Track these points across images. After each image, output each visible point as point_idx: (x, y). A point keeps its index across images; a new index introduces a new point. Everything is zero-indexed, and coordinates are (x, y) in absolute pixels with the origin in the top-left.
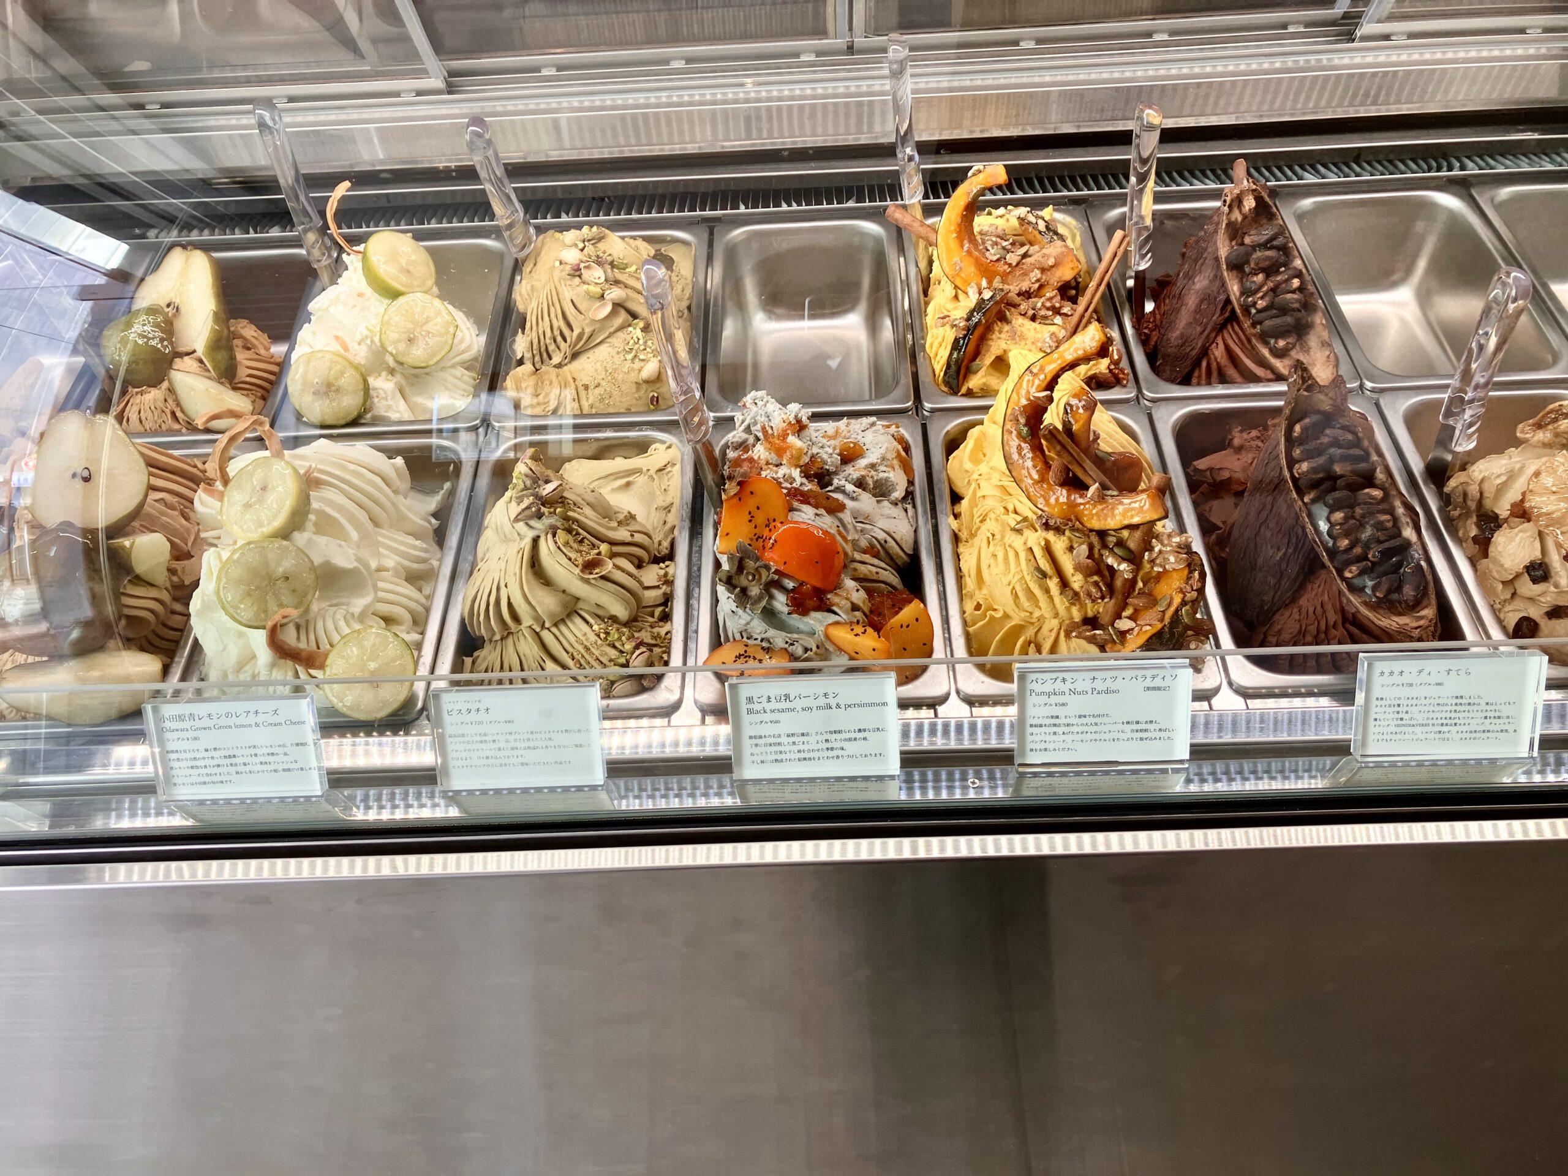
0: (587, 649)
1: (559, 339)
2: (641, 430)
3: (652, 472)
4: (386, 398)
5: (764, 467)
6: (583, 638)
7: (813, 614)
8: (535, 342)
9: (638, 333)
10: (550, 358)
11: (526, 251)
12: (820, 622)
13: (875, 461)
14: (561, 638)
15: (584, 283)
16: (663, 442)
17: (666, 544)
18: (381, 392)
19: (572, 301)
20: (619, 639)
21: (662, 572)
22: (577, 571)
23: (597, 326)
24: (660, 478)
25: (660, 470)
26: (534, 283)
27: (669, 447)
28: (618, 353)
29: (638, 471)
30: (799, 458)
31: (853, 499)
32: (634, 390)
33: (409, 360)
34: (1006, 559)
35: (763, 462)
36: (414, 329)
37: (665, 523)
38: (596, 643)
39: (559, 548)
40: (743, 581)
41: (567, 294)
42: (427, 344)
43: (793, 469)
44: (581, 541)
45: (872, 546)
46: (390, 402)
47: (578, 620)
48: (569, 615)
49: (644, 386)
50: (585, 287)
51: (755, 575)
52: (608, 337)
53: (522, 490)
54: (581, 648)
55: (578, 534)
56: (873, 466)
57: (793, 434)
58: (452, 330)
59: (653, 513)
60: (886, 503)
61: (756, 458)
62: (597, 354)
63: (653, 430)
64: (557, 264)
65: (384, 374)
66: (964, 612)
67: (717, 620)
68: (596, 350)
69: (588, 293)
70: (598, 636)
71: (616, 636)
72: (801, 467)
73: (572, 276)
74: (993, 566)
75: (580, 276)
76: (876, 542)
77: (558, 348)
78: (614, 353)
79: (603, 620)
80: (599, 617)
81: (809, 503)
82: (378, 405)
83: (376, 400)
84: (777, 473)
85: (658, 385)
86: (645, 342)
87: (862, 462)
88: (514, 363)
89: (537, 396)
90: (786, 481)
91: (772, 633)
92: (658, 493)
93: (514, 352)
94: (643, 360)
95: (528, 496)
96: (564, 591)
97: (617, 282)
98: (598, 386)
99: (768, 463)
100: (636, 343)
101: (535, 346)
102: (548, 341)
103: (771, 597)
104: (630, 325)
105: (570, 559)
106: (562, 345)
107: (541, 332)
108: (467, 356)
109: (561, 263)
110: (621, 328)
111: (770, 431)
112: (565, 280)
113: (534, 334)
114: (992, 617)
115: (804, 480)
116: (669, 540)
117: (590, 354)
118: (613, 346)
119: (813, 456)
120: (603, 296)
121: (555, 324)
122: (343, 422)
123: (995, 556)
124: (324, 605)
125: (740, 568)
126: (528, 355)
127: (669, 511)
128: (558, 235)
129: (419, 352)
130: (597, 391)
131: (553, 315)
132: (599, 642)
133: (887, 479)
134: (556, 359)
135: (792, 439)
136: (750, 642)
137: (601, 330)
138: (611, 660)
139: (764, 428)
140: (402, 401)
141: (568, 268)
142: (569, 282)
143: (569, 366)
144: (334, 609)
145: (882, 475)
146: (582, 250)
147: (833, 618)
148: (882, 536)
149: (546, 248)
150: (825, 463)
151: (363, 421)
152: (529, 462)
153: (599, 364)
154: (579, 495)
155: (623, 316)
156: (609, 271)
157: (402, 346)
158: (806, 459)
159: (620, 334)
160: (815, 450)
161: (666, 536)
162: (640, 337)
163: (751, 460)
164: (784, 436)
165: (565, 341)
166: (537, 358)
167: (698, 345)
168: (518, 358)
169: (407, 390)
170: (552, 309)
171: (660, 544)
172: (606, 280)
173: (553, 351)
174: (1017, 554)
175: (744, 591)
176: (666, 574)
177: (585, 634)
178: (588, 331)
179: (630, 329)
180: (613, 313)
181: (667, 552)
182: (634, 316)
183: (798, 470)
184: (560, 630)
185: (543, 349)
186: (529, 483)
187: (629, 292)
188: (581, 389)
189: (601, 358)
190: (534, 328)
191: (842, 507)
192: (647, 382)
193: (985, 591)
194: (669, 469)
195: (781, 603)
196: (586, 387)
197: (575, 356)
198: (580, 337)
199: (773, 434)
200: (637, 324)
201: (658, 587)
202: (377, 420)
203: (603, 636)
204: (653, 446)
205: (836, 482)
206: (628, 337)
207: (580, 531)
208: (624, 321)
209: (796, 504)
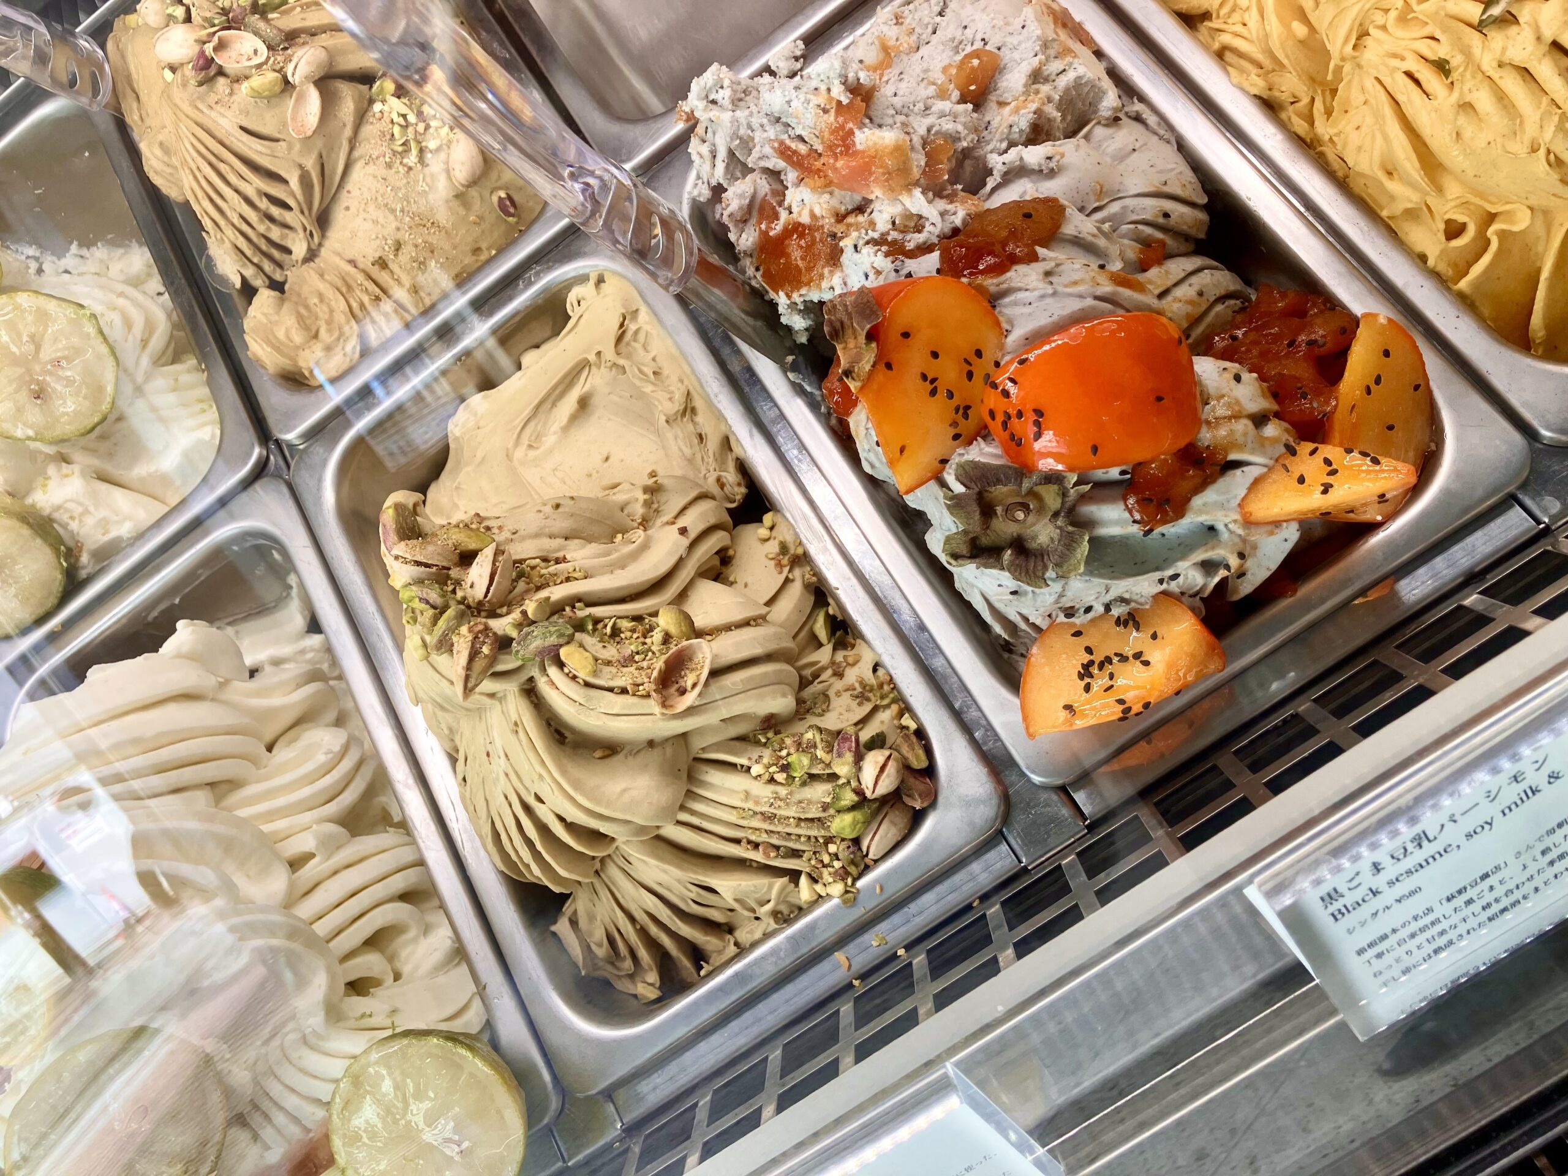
0: (770, 818)
1: (275, 211)
2: (530, 284)
3: (609, 354)
4: (87, 512)
5: (839, 229)
6: (750, 805)
7: (1197, 501)
8: (242, 243)
9: (395, 106)
10: (288, 251)
11: (106, 87)
12: (1222, 506)
13: (1035, 62)
14: (706, 825)
15: (237, 80)
16: (583, 279)
17: (731, 476)
18: (70, 505)
19: (242, 128)
20: (814, 759)
21: (773, 547)
22: (653, 705)
23: (319, 143)
24: (629, 357)
25: (619, 339)
26: (161, 137)
27: (600, 280)
28: (389, 166)
29: (581, 367)
30: (904, 169)
31: (1052, 174)
32: (462, 211)
33: (66, 428)
34: (1501, 97)
35: (828, 223)
36: (29, 371)
37: (701, 437)
38: (777, 798)
39: (587, 685)
40: (1004, 528)
41: (226, 123)
42: (70, 382)
43: (905, 199)
44: (616, 632)
45: (1146, 243)
46: (103, 513)
47: (715, 777)
48: (691, 777)
49: (474, 192)
50: (245, 87)
51: (1029, 503)
52: (352, 149)
53: (435, 620)
54: (756, 823)
55: (597, 621)
56: (1037, 77)
57: (862, 125)
58: (91, 329)
59: (669, 435)
60: (1100, 132)
61: (805, 219)
62: (355, 193)
63: (550, 269)
64: (168, 75)
65: (52, 470)
66: (1423, 258)
67: (968, 605)
68: (350, 185)
69: (257, 95)
70: (772, 780)
71: (806, 761)
72: (917, 184)
73: (207, 81)
74: (1467, 134)
75: (221, 72)
76: (1148, 230)
77: (286, 226)
78: (382, 172)
79: (758, 743)
80: (742, 738)
81: (1013, 260)
82: (83, 532)
83: (74, 526)
84: (872, 224)
85: (494, 176)
86: (420, 114)
87: (1013, 81)
88: (239, 301)
89: (316, 336)
90: (904, 231)
91: (1122, 587)
92: (648, 389)
93: (223, 280)
94: (438, 149)
95: (453, 629)
96: (651, 744)
97: (291, 37)
98: (398, 246)
99: (840, 218)
100: (405, 127)
101: (249, 252)
102: (261, 228)
103: (1087, 524)
104: (371, 102)
105: (624, 691)
106: (289, 217)
107: (236, 220)
108: (158, 340)
109: (173, 69)
110: (361, 117)
111: (802, 149)
112: (201, 98)
113: (229, 231)
114: (1503, 235)
115: (942, 204)
116: (731, 466)
117: (344, 200)
118: (371, 160)
119: (925, 143)
120: (287, 82)
121: (250, 191)
122: (53, 601)
123: (1466, 107)
124: (251, 1054)
125: (987, 510)
126: (249, 272)
127: (693, 411)
128: (131, 19)
129: (70, 407)
130: (405, 256)
131: (233, 179)
132: (783, 791)
133: (1078, 83)
134: (299, 249)
135: (865, 138)
136: (1079, 620)
137: (331, 147)
138: (825, 807)
139: (784, 152)
140: (117, 493)
141: (188, 70)
142: (212, 98)
143: (328, 244)
144: (275, 1043)
145: (1063, 81)
146: (188, 19)
147: (1238, 481)
148: (1150, 208)
149: (130, 58)
150: (955, 138)
151: (83, 574)
152: (401, 549)
153: (371, 208)
154: (537, 535)
155: (348, 96)
156: (262, 25)
157: (34, 415)
158: (919, 160)
159: (367, 130)
160: (920, 126)
161: (721, 461)
162: (404, 110)
163: (796, 229)
164: (843, 142)
165: (289, 208)
166: (267, 266)
167: (510, 53)
168: (238, 284)
169: (110, 469)
170: (222, 167)
171: (722, 486)
172: (270, 48)
173: (283, 237)
174: (1525, 72)
175: (1020, 546)
176: (784, 548)
177: (747, 795)
178: (310, 163)
179: (377, 107)
180: (329, 101)
181: (743, 490)
182: (366, 78)
183: (917, 192)
184: (693, 813)
185: (264, 246)
186: (434, 596)
187: (324, 39)
188: (375, 272)
189: (367, 195)
190: (222, 222)
191: (1053, 209)
192: (474, 182)
193: (1454, 190)
194: (632, 327)
195: (1118, 522)
196: (382, 263)
197: (323, 220)
198: (305, 180)
199: (812, 151)
200: (381, 90)
201: (787, 581)
202: (106, 554)
203: (781, 777)
204: (572, 298)
205: (997, 162)
206: (384, 125)
207: (598, 611)
208: (358, 101)
209: (991, 283)
